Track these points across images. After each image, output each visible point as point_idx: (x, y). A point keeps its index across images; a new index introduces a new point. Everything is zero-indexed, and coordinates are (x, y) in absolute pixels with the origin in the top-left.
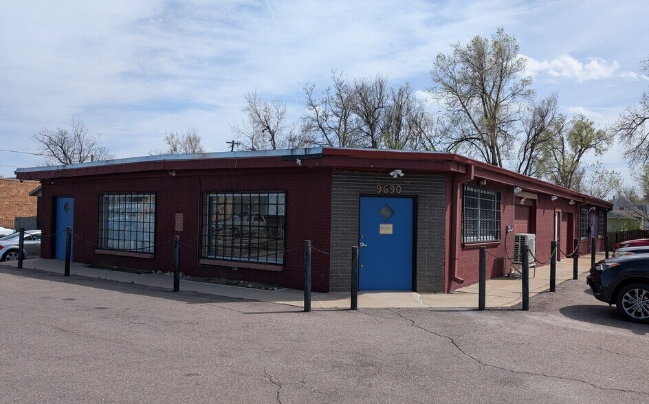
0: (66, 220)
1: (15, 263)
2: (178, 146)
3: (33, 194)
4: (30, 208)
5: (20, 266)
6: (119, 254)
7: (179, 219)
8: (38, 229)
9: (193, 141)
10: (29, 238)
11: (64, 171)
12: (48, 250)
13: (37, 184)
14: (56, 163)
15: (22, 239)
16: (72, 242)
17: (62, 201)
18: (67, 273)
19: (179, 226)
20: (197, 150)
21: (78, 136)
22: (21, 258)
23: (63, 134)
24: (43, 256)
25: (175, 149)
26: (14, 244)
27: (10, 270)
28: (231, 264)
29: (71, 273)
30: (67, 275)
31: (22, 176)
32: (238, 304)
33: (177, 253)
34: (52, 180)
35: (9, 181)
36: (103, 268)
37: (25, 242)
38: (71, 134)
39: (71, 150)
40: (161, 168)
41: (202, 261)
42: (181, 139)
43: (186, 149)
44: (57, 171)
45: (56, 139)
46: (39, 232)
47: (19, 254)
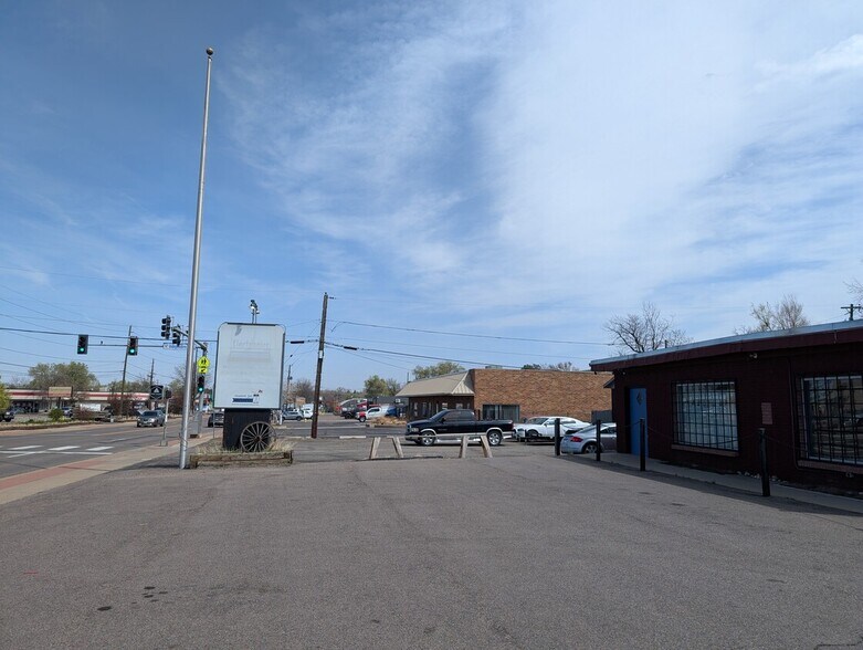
0: (640, 411)
1: (593, 456)
2: (772, 319)
3: (607, 386)
4: (605, 402)
5: (598, 459)
6: (698, 450)
7: (767, 410)
8: (613, 422)
9: (791, 311)
10: (605, 432)
11: (635, 360)
12: (623, 444)
13: (608, 376)
14: (628, 352)
15: (599, 432)
16: (647, 436)
17: (635, 392)
18: (643, 468)
19: (767, 419)
20: (798, 323)
21: (650, 320)
22: (599, 451)
23: (634, 320)
24: (620, 451)
25: (767, 324)
26: (592, 436)
27: (589, 462)
28: (844, 469)
29: (646, 468)
30: (643, 471)
31: (597, 367)
32: (850, 518)
33: (764, 450)
34: (624, 370)
35: (584, 373)
36: (681, 465)
37: (602, 436)
38: (642, 320)
39: (643, 336)
40: (739, 350)
41: (801, 463)
42: (773, 310)
43: (782, 323)
44: (628, 361)
45: (627, 327)
46: (614, 425)
47: (596, 447)
